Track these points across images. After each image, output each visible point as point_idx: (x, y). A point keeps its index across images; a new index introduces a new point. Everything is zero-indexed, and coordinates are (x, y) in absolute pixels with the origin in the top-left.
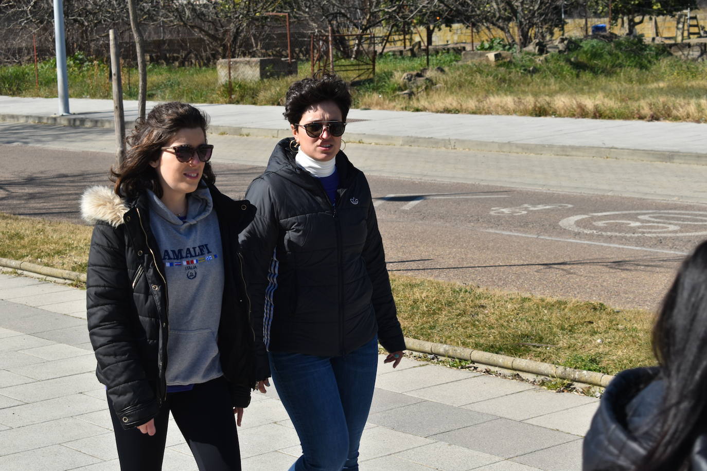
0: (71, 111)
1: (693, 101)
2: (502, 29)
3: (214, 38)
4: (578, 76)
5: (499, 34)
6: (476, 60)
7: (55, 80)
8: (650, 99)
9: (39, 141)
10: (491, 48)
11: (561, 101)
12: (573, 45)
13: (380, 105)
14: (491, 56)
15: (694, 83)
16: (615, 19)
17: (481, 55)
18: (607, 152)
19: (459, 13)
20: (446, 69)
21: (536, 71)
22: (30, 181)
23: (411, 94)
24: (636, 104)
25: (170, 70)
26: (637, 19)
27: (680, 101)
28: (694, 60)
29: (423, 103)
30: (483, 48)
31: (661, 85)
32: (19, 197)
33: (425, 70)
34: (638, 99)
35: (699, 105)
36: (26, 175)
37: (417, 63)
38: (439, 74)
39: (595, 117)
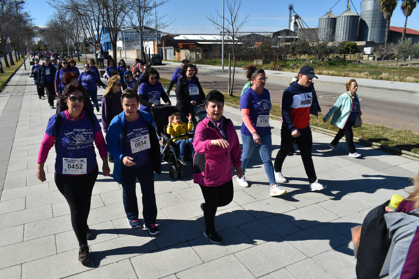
0: (224, 69)
1: (354, 73)
2: (315, 56)
3: (254, 55)
4: (330, 66)
5: (313, 56)
6: (308, 62)
7: (222, 63)
8: (345, 72)
9: (218, 75)
10: (312, 60)
11: (325, 72)
12: (330, 60)
13: (287, 71)
14: (311, 61)
15: (355, 69)
16: (341, 54)
17: (309, 61)
18: (333, 83)
19: (306, 52)
20: (301, 64)
21: (321, 65)
22: (215, 82)
23: (293, 69)
24: (341, 73)
25: (245, 62)
26: (346, 55)
27: (351, 73)
28: (357, 64)
29: (296, 71)
30: (310, 60)
31: (348, 69)
32: (213, 85)
33: (297, 64)
34: (342, 72)
35: (355, 74)
36: (214, 81)
37: (295, 62)
38: (300, 65)
39: (332, 75)
